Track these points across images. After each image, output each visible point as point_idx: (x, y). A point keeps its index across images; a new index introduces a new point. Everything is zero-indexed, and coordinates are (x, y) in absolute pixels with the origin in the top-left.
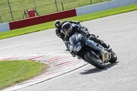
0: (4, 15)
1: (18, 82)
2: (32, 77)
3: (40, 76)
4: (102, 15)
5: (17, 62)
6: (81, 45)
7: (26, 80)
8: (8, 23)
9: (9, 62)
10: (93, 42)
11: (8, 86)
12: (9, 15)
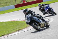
0: (12, 2)
1: (18, 30)
4: (54, 2)
5: (18, 22)
6: (30, 19)
8: (14, 5)
9: (14, 22)
10: (36, 18)
11: (14, 32)
12: (14, 2)
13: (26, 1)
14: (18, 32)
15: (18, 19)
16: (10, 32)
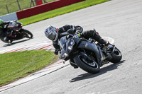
0: (10, 4)
1: (30, 73)
2: (44, 67)
3: (52, 65)
5: (27, 52)
7: (38, 70)
8: (15, 13)
11: (20, 78)
12: (16, 4)
13: (45, 2)
14: (29, 78)
15: (27, 47)
16: (10, 78)
